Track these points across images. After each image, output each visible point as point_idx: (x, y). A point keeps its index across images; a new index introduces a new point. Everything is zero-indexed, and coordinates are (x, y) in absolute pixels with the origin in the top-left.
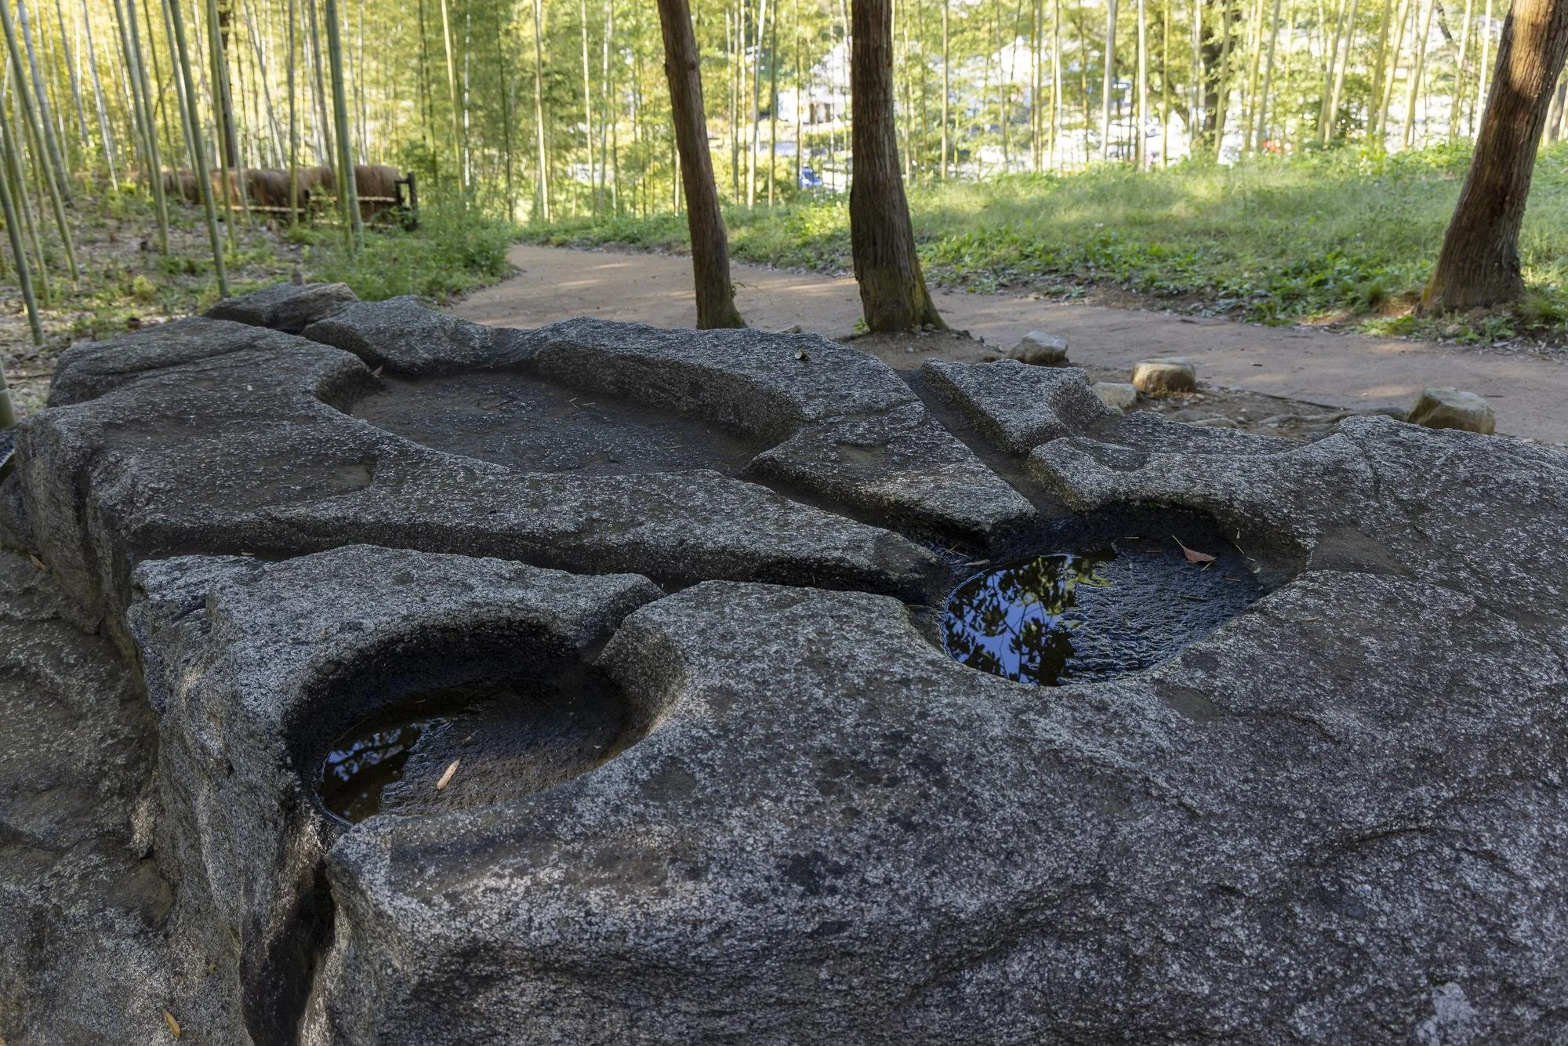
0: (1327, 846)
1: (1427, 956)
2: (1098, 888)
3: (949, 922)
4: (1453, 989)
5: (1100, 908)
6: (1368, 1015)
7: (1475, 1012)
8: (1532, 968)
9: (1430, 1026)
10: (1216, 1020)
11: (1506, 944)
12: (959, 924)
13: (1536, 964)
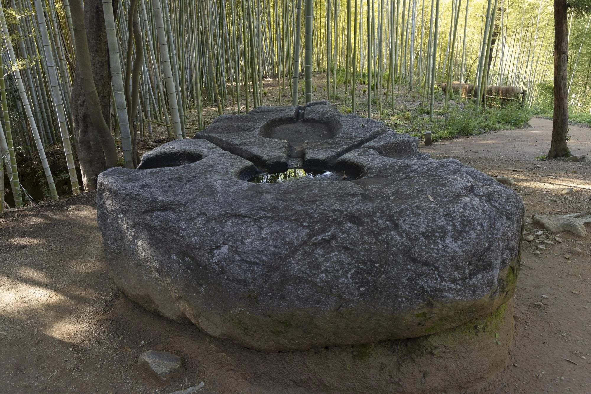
0: (231, 214)
1: (226, 238)
2: (184, 205)
3: (154, 201)
4: (227, 246)
5: (182, 209)
6: (206, 243)
7: (227, 252)
8: (243, 248)
9: (218, 252)
10: (181, 233)
11: (243, 243)
12: (157, 202)
13: (245, 248)
